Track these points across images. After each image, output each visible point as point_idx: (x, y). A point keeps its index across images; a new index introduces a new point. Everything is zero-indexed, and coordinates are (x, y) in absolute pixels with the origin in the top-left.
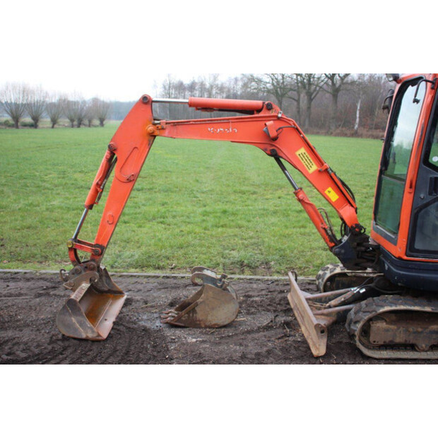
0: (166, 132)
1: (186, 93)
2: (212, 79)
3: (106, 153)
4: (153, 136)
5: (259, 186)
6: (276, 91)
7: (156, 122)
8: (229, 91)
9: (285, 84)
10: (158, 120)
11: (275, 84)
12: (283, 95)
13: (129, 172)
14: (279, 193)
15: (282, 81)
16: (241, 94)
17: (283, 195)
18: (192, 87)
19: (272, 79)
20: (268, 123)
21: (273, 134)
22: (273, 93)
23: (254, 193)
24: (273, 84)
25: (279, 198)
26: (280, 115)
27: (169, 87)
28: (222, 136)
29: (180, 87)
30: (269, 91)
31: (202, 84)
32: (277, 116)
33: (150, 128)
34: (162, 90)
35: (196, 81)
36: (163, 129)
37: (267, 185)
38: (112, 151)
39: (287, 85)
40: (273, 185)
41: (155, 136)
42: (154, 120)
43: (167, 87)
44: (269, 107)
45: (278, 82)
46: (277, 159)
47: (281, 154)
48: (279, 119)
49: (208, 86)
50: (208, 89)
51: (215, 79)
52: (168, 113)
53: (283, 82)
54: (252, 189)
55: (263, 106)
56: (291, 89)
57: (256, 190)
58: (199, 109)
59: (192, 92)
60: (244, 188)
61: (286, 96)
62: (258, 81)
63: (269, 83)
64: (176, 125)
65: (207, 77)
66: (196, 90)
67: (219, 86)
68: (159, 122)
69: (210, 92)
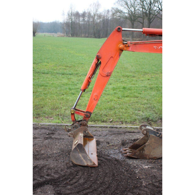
0: (130, 48)
1: (80, 18)
2: (95, 11)
4: (122, 50)
6: (131, 18)
7: (125, 42)
8: (104, 17)
9: (136, 13)
11: (130, 14)
12: (134, 20)
14: (147, 77)
16: (111, 19)
17: (150, 78)
18: (84, 15)
19: (129, 11)
22: (129, 19)
23: (134, 77)
24: (129, 14)
25: (149, 80)
27: (71, 15)
29: (77, 15)
30: (126, 18)
31: (89, 14)
33: (121, 46)
34: (67, 16)
35: (86, 12)
36: (129, 46)
39: (137, 14)
42: (123, 41)
43: (70, 15)
45: (132, 12)
49: (92, 14)
50: (92, 16)
51: (97, 11)
53: (135, 13)
56: (139, 17)
59: (84, 18)
60: (127, 74)
61: (136, 20)
62: (121, 12)
63: (127, 13)
64: (135, 44)
65: (92, 9)
66: (86, 17)
67: (99, 14)
68: (126, 42)
69: (93, 18)
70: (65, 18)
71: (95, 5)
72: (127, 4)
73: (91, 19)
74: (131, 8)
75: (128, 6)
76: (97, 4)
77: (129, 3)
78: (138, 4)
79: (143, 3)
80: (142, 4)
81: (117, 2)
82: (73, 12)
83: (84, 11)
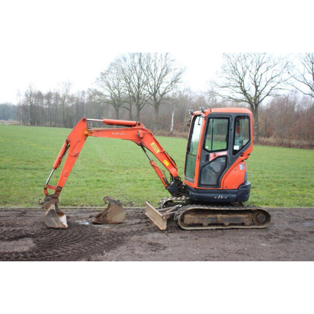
0: (94, 134)
1: (44, 100)
2: (65, 91)
3: (65, 143)
4: (87, 136)
5: (113, 167)
6: (115, 102)
7: (89, 130)
8: (78, 100)
9: (121, 97)
11: (114, 97)
12: (119, 106)
13: (75, 152)
15: (118, 95)
18: (49, 96)
19: (111, 94)
20: (139, 131)
21: (141, 136)
22: (112, 104)
24: (112, 97)
25: (128, 174)
27: (31, 96)
28: (119, 136)
29: (39, 96)
30: (108, 102)
31: (57, 95)
32: (143, 128)
33: (86, 132)
34: (24, 97)
35: (52, 92)
37: (118, 167)
38: (68, 142)
40: (122, 166)
43: (29, 95)
44: (139, 124)
45: (115, 95)
46: (142, 147)
47: (144, 145)
49: (61, 96)
50: (62, 98)
51: (67, 91)
53: (119, 96)
54: (109, 169)
55: (136, 124)
56: (125, 102)
57: (112, 170)
58: (108, 124)
59: (48, 100)
60: (104, 168)
61: (122, 106)
62: (100, 94)
63: (108, 96)
64: (98, 131)
65: (61, 89)
66: (52, 99)
67: (70, 97)
69: (63, 101)
70: (21, 100)
71: (64, 84)
72: (108, 85)
73: (59, 102)
74: (114, 89)
75: (110, 87)
76: (67, 84)
77: (111, 85)
78: (123, 86)
79: (129, 85)
80: (128, 85)
81: (96, 82)
82: (33, 92)
83: (49, 91)
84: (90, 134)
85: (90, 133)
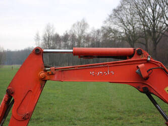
0: (56, 77)
1: (61, 43)
2: (80, 32)
3: (4, 96)
4: (44, 80)
5: (123, 113)
6: (129, 38)
7: (47, 69)
9: (135, 32)
10: (49, 67)
11: (128, 33)
12: (134, 41)
13: (25, 111)
14: (140, 118)
15: (132, 31)
17: (144, 120)
18: (66, 38)
19: (126, 30)
20: (140, 66)
21: (145, 74)
22: (126, 40)
23: (120, 119)
24: (126, 33)
25: (141, 122)
26: (149, 59)
27: (49, 39)
28: (102, 78)
29: (57, 39)
30: (123, 39)
31: (73, 36)
32: (146, 60)
33: (42, 74)
34: (43, 41)
35: (69, 34)
36: (53, 74)
37: (129, 111)
38: (10, 94)
39: (137, 34)
40: (134, 111)
41: (46, 81)
42: (45, 67)
43: (47, 39)
44: (139, 53)
45: (130, 31)
46: (149, 94)
47: (152, 91)
48: (148, 62)
50: (78, 39)
51: (83, 32)
52: (48, 58)
53: (134, 32)
54: (117, 115)
55: (134, 52)
56: (140, 37)
57: (122, 116)
58: (81, 57)
60: (112, 115)
61: (137, 41)
62: (116, 32)
63: (123, 33)
64: (63, 71)
65: (77, 31)
66: (69, 41)
67: (86, 37)
68: (49, 69)
69: (79, 41)
70: (40, 44)
71: (80, 24)
72: (122, 21)
73: (76, 43)
74: (128, 25)
75: (124, 24)
76: (82, 24)
77: (125, 20)
78: (138, 21)
79: (144, 19)
80: (142, 19)
81: (109, 20)
82: (50, 35)
83: (65, 33)
84: (48, 77)
85: (48, 74)
